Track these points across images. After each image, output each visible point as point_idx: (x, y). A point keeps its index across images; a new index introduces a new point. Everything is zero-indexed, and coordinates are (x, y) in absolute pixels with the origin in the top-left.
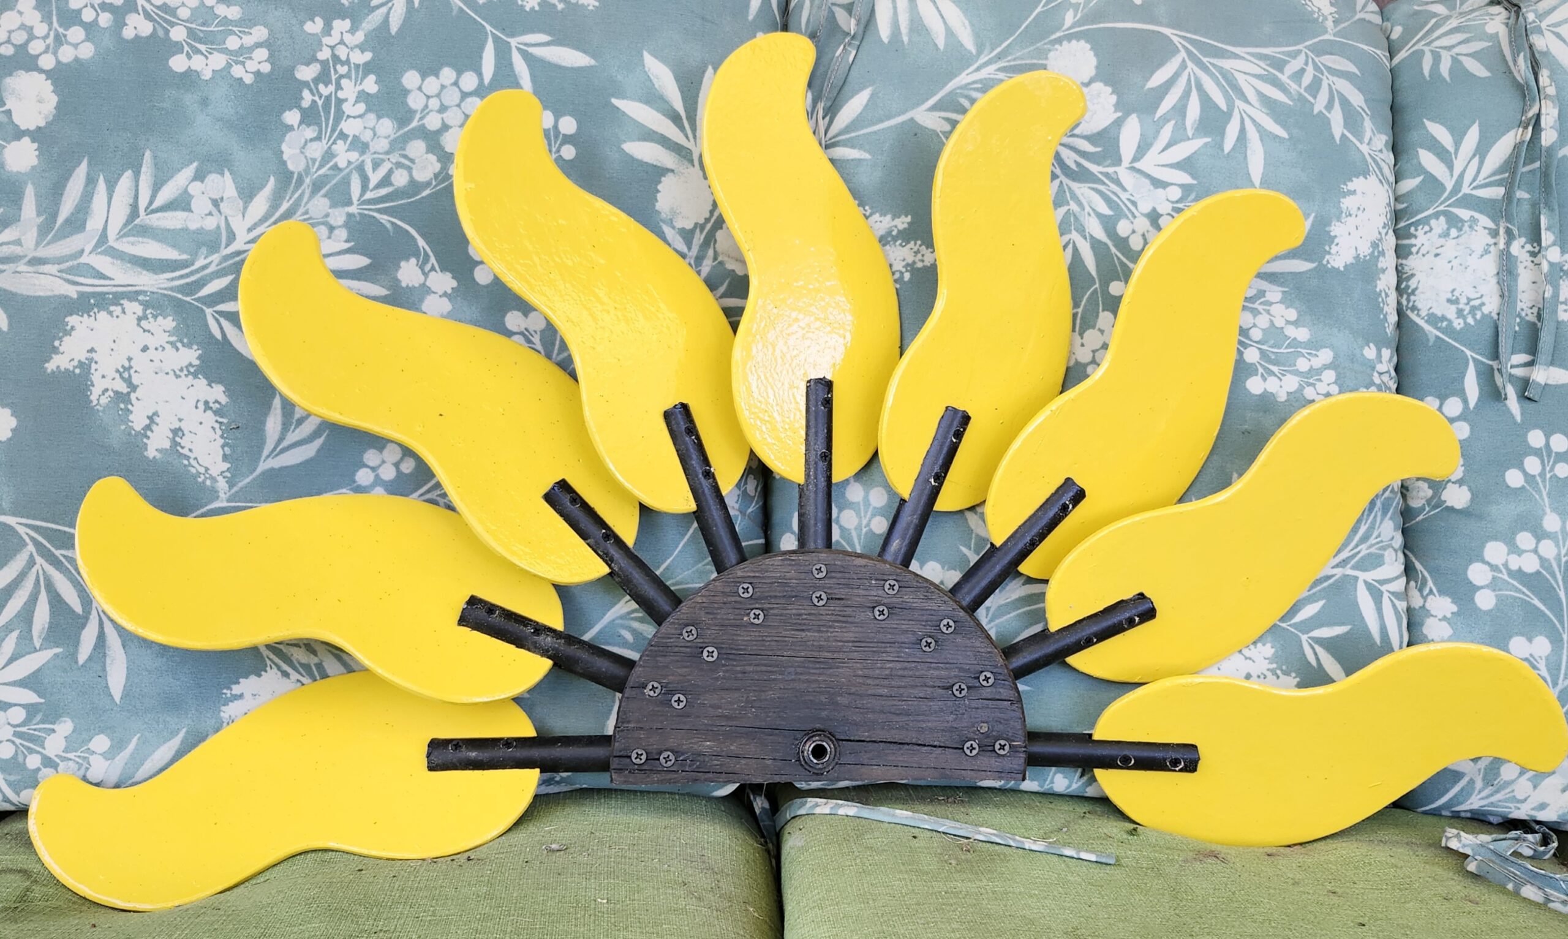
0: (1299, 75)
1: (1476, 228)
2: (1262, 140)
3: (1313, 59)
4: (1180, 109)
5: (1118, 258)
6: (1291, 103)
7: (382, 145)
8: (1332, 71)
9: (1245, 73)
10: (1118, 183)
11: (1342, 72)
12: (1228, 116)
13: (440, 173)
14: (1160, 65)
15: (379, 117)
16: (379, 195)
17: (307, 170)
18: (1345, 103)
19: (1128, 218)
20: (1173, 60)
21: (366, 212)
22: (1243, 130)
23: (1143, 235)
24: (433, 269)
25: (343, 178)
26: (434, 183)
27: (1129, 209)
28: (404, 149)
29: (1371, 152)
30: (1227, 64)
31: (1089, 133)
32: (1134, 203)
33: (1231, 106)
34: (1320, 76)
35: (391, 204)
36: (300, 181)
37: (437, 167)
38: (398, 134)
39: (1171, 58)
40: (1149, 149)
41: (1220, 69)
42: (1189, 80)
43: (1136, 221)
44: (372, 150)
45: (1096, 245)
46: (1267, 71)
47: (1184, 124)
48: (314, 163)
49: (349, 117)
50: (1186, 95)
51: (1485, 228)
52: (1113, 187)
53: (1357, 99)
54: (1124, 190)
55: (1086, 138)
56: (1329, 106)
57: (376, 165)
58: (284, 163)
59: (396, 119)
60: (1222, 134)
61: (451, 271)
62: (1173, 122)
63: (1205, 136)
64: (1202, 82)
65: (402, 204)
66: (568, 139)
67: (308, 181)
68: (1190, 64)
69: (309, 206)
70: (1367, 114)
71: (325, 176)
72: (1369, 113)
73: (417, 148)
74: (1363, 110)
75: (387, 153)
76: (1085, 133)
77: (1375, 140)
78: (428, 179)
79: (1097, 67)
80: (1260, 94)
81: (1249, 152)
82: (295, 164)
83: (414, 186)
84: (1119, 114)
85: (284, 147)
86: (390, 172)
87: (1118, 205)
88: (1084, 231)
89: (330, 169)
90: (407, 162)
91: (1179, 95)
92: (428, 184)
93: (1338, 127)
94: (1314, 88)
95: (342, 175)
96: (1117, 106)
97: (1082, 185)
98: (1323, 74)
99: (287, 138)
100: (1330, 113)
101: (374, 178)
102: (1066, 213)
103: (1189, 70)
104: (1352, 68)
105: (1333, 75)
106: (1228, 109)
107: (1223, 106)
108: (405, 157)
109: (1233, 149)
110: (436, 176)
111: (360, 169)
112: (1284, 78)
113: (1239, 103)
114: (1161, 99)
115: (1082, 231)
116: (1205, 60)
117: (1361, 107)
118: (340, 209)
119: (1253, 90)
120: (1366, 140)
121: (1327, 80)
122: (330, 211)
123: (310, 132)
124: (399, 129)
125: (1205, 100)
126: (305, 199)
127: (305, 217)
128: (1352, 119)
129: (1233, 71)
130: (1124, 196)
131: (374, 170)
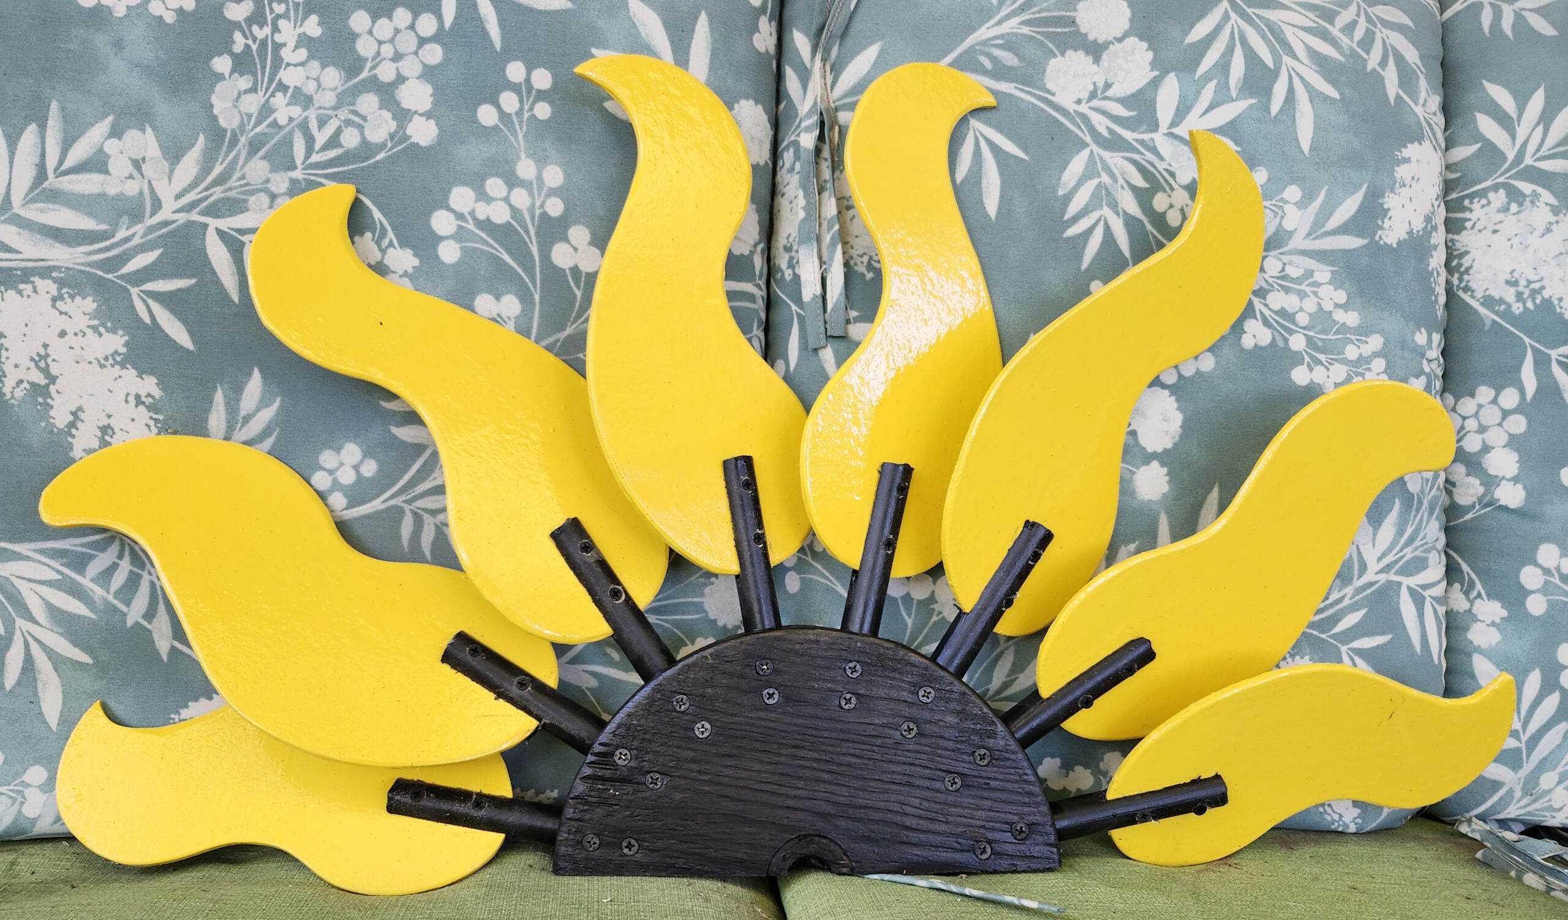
0: (1350, 28)
1: (1537, 204)
2: (1311, 101)
3: (1365, 9)
4: (1223, 67)
5: (1154, 236)
6: (1342, 59)
7: (328, 99)
8: (1386, 24)
9: (1294, 26)
10: (1154, 150)
11: (1396, 24)
12: (1274, 74)
13: (396, 132)
14: (1202, 15)
15: (324, 66)
16: (326, 158)
17: (242, 126)
18: (1399, 59)
19: (1165, 191)
20: (1215, 10)
21: (313, 178)
22: (1291, 91)
23: (1182, 210)
24: (391, 244)
25: (285, 137)
26: (389, 145)
27: (1166, 181)
28: (354, 104)
29: (1426, 115)
30: (1273, 15)
31: (1122, 95)
32: (1172, 175)
33: (1278, 63)
34: (1374, 29)
35: (342, 169)
36: (234, 141)
37: (393, 125)
38: (346, 86)
39: (1212, 9)
40: (1188, 113)
41: (1266, 22)
42: (1232, 33)
43: (1173, 194)
44: (317, 105)
45: (1130, 222)
46: (1317, 23)
47: (1227, 83)
48: (249, 120)
49: (288, 65)
50: (1230, 50)
51: (1547, 204)
52: (1149, 156)
53: (1411, 55)
54: (1162, 159)
55: (1122, 101)
56: (1383, 63)
57: (322, 123)
58: (215, 118)
59: (344, 68)
60: (1268, 93)
61: (413, 247)
62: (1215, 81)
63: (1252, 96)
64: (1248, 36)
65: (353, 170)
66: (542, 95)
67: (243, 140)
68: (1233, 15)
69: (247, 169)
70: (1422, 73)
71: (264, 134)
72: (1424, 71)
73: (369, 103)
74: (1418, 67)
75: (335, 108)
76: (1118, 95)
77: (1430, 101)
78: (382, 140)
79: (1131, 20)
80: (1309, 49)
81: (1298, 115)
82: (228, 120)
83: (367, 149)
84: (1156, 73)
85: (214, 100)
86: (338, 132)
87: (1154, 176)
88: (1116, 206)
89: (269, 126)
90: (357, 120)
91: (1221, 50)
92: (382, 146)
93: (1392, 88)
94: (1367, 42)
95: (283, 133)
96: (1154, 65)
97: (1115, 154)
98: (1376, 26)
99: (218, 88)
100: (1384, 71)
101: (321, 138)
102: (1097, 186)
103: (1232, 22)
104: (1405, 20)
105: (1385, 27)
106: (1275, 65)
107: (1269, 61)
108: (355, 113)
109: (1281, 111)
110: (392, 137)
111: (304, 126)
112: (1335, 31)
113: (1286, 59)
114: (1202, 54)
115: (1114, 206)
116: (1249, 11)
117: (1415, 64)
118: (283, 174)
119: (1302, 44)
120: (1421, 102)
121: (1381, 33)
122: (270, 175)
123: (244, 83)
124: (349, 78)
125: (1251, 55)
126: (241, 162)
127: (242, 182)
128: (1407, 80)
129: (1280, 23)
130: (1161, 166)
131: (320, 128)
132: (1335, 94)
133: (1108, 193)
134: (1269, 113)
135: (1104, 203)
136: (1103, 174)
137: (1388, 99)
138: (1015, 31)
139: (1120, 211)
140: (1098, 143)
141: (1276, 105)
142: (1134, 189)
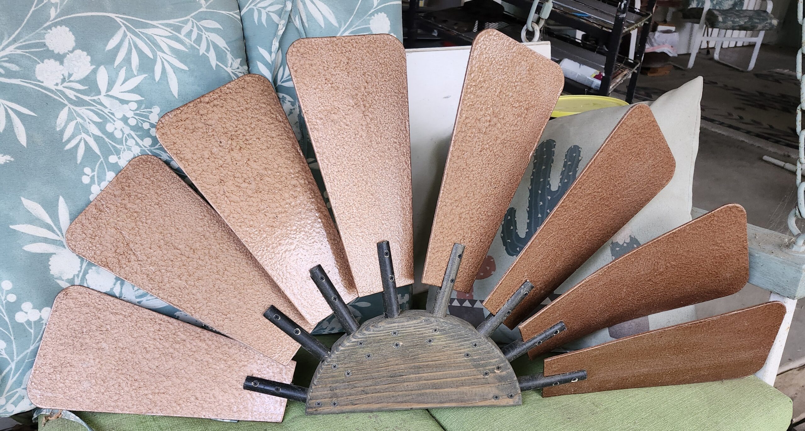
132: (186, 68)
133: (83, 126)
134: (155, 80)
135: (82, 131)
136: (77, 118)
137: (212, 67)
138: (13, 52)
139: (91, 134)
140: (71, 104)
141: (158, 75)
142: (95, 123)
